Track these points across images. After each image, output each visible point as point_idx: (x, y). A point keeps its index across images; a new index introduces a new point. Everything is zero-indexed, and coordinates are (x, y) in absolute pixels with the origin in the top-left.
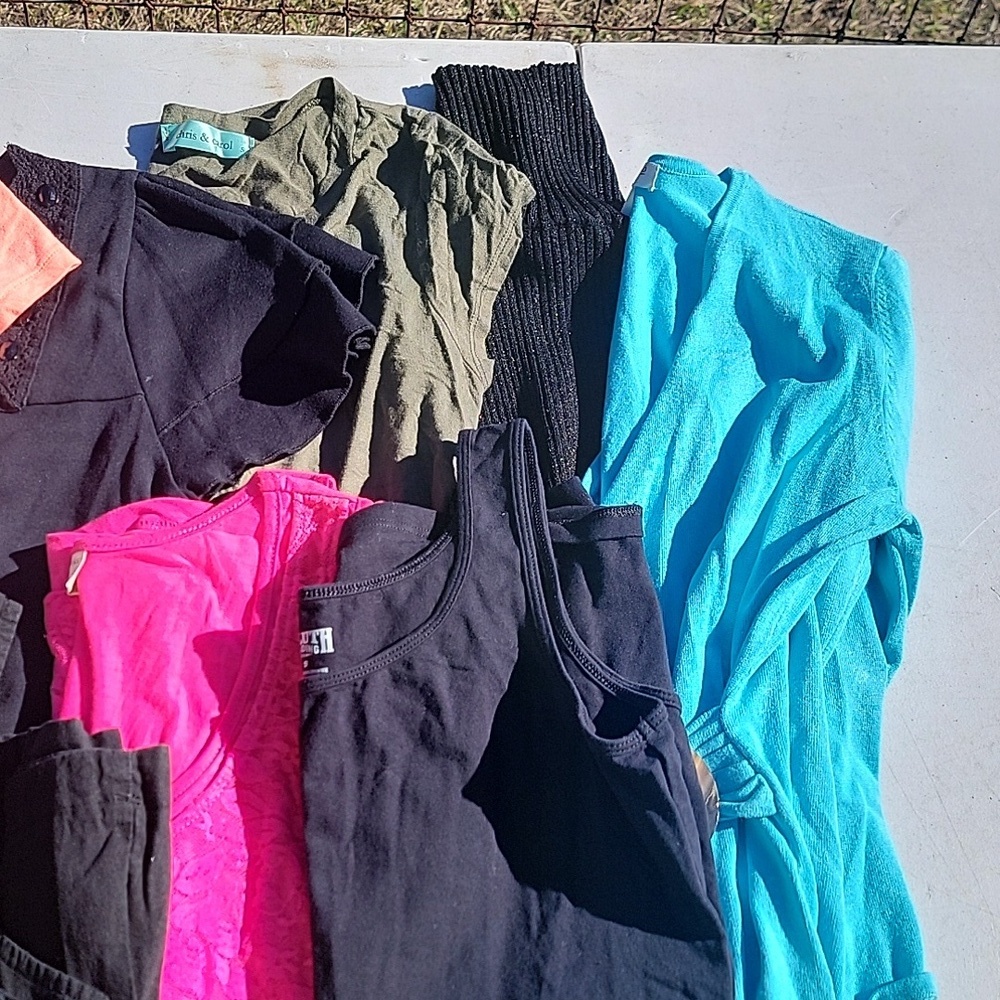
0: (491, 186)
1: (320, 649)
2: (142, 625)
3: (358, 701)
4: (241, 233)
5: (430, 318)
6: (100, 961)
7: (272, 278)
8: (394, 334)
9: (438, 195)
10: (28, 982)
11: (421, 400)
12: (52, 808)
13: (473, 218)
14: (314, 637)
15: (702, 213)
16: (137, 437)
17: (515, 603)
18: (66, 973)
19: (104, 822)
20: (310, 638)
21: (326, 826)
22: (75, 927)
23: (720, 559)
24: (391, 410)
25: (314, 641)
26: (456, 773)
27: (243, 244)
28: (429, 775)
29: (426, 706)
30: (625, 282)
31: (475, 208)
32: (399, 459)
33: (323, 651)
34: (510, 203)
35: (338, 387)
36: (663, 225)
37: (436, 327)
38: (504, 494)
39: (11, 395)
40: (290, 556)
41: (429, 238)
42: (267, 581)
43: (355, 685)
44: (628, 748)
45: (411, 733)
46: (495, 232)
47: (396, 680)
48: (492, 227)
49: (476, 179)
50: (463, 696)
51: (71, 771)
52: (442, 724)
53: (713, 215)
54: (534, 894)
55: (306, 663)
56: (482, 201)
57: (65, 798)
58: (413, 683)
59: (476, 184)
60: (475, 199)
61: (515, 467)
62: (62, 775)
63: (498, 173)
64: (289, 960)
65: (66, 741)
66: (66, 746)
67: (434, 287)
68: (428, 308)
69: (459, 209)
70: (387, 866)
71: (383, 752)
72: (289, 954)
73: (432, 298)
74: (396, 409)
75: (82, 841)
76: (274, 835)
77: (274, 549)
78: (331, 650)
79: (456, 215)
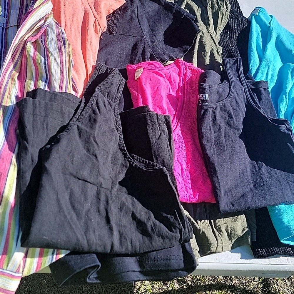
0: (224, 5)
1: (206, 98)
2: (156, 89)
3: (214, 113)
4: (163, 4)
5: (209, 33)
6: (163, 160)
7: (172, 16)
8: (202, 35)
9: (210, 5)
10: (143, 165)
11: (210, 52)
12: (146, 125)
13: (219, 12)
14: (204, 95)
15: (267, 23)
16: (145, 47)
17: (244, 97)
18: (154, 162)
19: (160, 130)
20: (203, 96)
21: (208, 140)
22: (156, 152)
23: (286, 97)
24: (203, 53)
25: (204, 96)
26: (237, 133)
27: (163, 7)
28: (231, 132)
29: (229, 117)
30: (252, 34)
31: (220, 9)
32: (206, 64)
33: (206, 99)
34: (228, 10)
35: (189, 45)
36: (258, 24)
37: (211, 36)
38: (237, 74)
39: (112, 31)
40: (187, 80)
41: (208, 15)
42: (181, 85)
43: (213, 108)
44: (283, 128)
45: (225, 123)
46: (224, 16)
47: (221, 109)
48: (223, 14)
49: (219, 3)
50: (237, 116)
51: (150, 116)
52: (233, 121)
53: (270, 23)
54: (255, 163)
55: (201, 102)
56: (222, 8)
57: (149, 123)
58: (225, 111)
59: (220, 4)
60: (220, 8)
61: (240, 68)
62: (148, 117)
63: (225, 2)
64: (200, 170)
65: (147, 110)
66: (147, 111)
67: (210, 26)
68: (208, 31)
69: (215, 9)
70: (224, 150)
71: (220, 125)
72: (200, 169)
73: (209, 29)
74: (204, 53)
75: (155, 133)
76: (191, 143)
77: (182, 78)
78: (208, 99)
79: (214, 10)
